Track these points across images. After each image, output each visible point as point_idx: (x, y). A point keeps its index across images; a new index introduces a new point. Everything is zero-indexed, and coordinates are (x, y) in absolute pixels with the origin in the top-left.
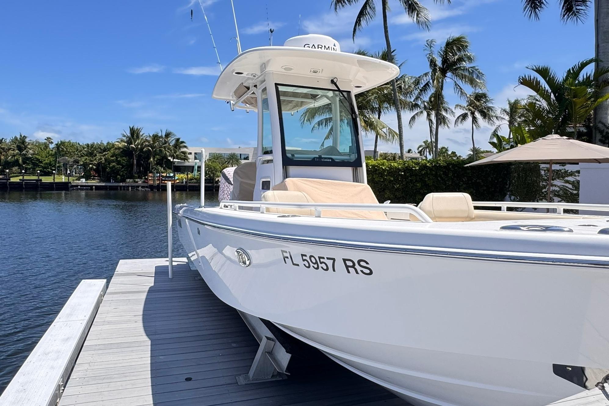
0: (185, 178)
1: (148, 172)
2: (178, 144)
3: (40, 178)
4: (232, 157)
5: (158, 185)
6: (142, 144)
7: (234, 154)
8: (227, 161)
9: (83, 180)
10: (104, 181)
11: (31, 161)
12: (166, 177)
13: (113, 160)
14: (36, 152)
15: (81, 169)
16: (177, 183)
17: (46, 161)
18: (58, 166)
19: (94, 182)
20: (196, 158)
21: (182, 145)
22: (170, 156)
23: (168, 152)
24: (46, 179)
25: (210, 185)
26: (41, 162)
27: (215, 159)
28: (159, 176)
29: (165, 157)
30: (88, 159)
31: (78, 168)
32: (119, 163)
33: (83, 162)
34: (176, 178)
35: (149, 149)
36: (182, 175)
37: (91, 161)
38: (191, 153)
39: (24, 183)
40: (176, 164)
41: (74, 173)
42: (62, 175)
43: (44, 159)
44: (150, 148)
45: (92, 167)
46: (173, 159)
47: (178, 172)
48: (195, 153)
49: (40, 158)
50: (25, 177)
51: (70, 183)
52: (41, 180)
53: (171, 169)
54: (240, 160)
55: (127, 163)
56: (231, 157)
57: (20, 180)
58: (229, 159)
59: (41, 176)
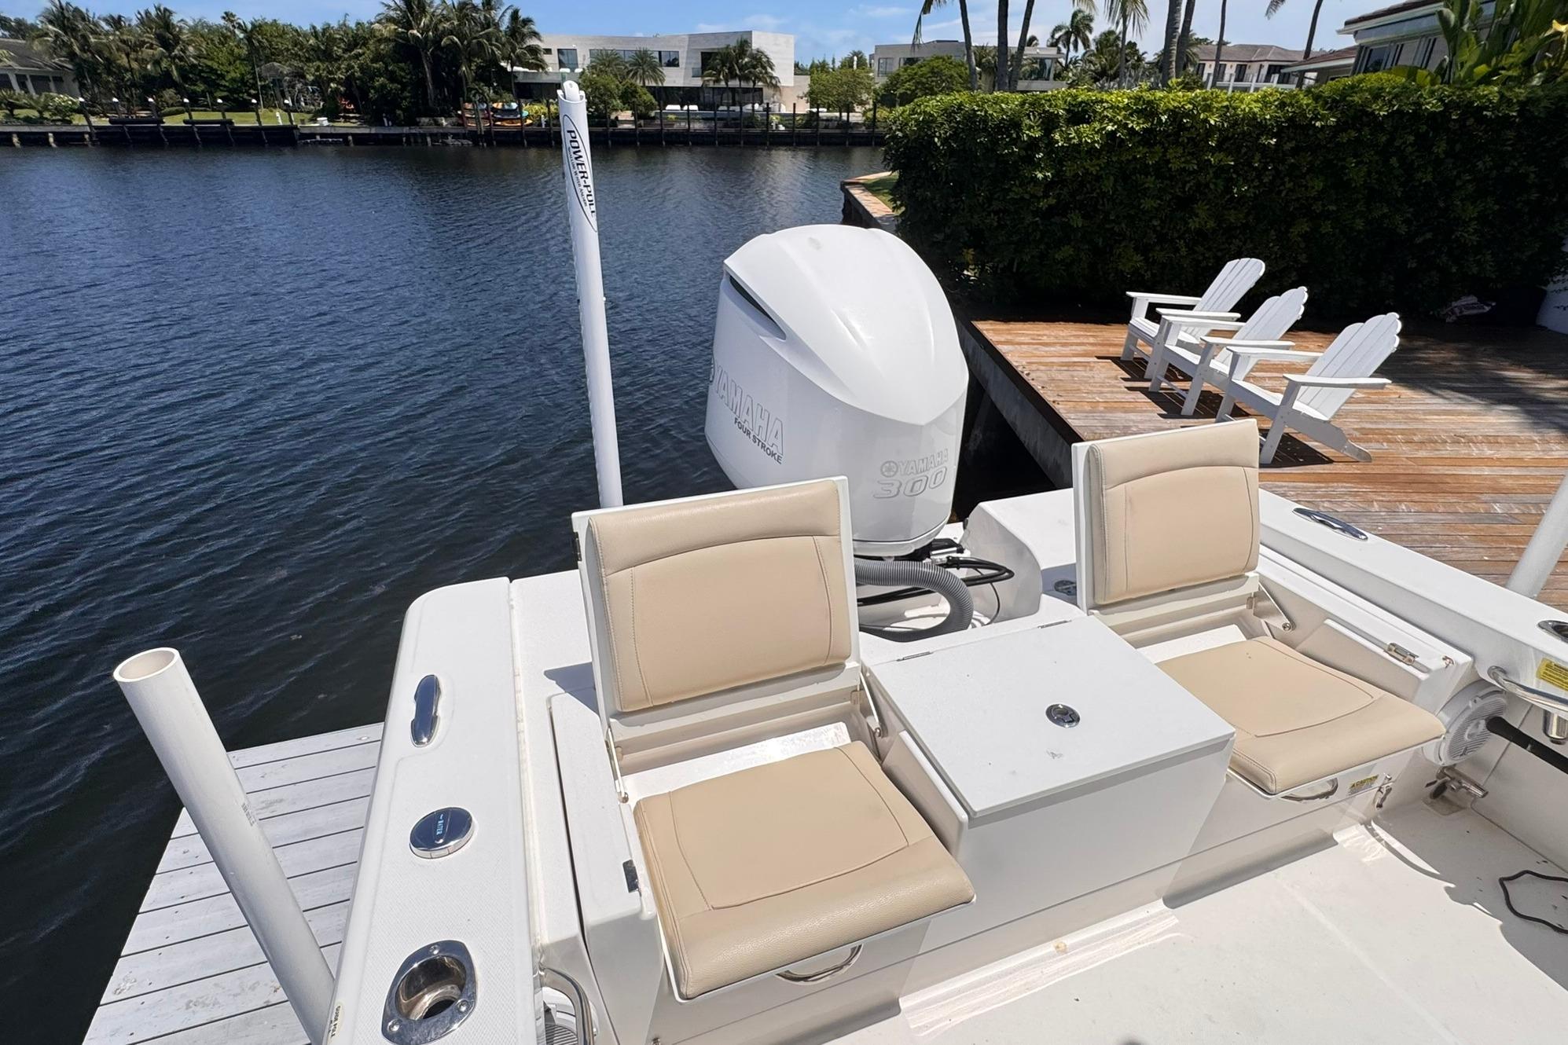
0: (544, 114)
1: (461, 99)
2: (520, 27)
3: (229, 116)
4: (642, 59)
5: (488, 132)
6: (436, 29)
7: (645, 52)
8: (631, 71)
9: (324, 121)
10: (370, 124)
11: (199, 75)
12: (503, 111)
13: (378, 70)
14: (205, 51)
15: (313, 92)
16: (528, 125)
17: (233, 75)
18: (262, 86)
19: (350, 126)
20: (561, 64)
21: (525, 30)
22: (503, 59)
23: (498, 48)
24: (243, 120)
26: (222, 77)
27: (603, 64)
28: (487, 109)
29: (494, 62)
30: (322, 67)
31: (306, 89)
32: (392, 77)
33: (313, 75)
34: (525, 113)
35: (452, 41)
36: (537, 107)
37: (330, 72)
38: (548, 51)
39: (195, 130)
40: (521, 79)
41: (303, 104)
42: (275, 107)
43: (225, 68)
44: (456, 39)
45: (337, 89)
46: (512, 67)
47: (527, 98)
48: (560, 51)
49: (215, 66)
50: (193, 114)
51: (296, 127)
52: (230, 122)
53: (509, 90)
54: (659, 68)
55: (411, 78)
56: (640, 60)
57: (185, 122)
58: (635, 65)
59: (228, 110)
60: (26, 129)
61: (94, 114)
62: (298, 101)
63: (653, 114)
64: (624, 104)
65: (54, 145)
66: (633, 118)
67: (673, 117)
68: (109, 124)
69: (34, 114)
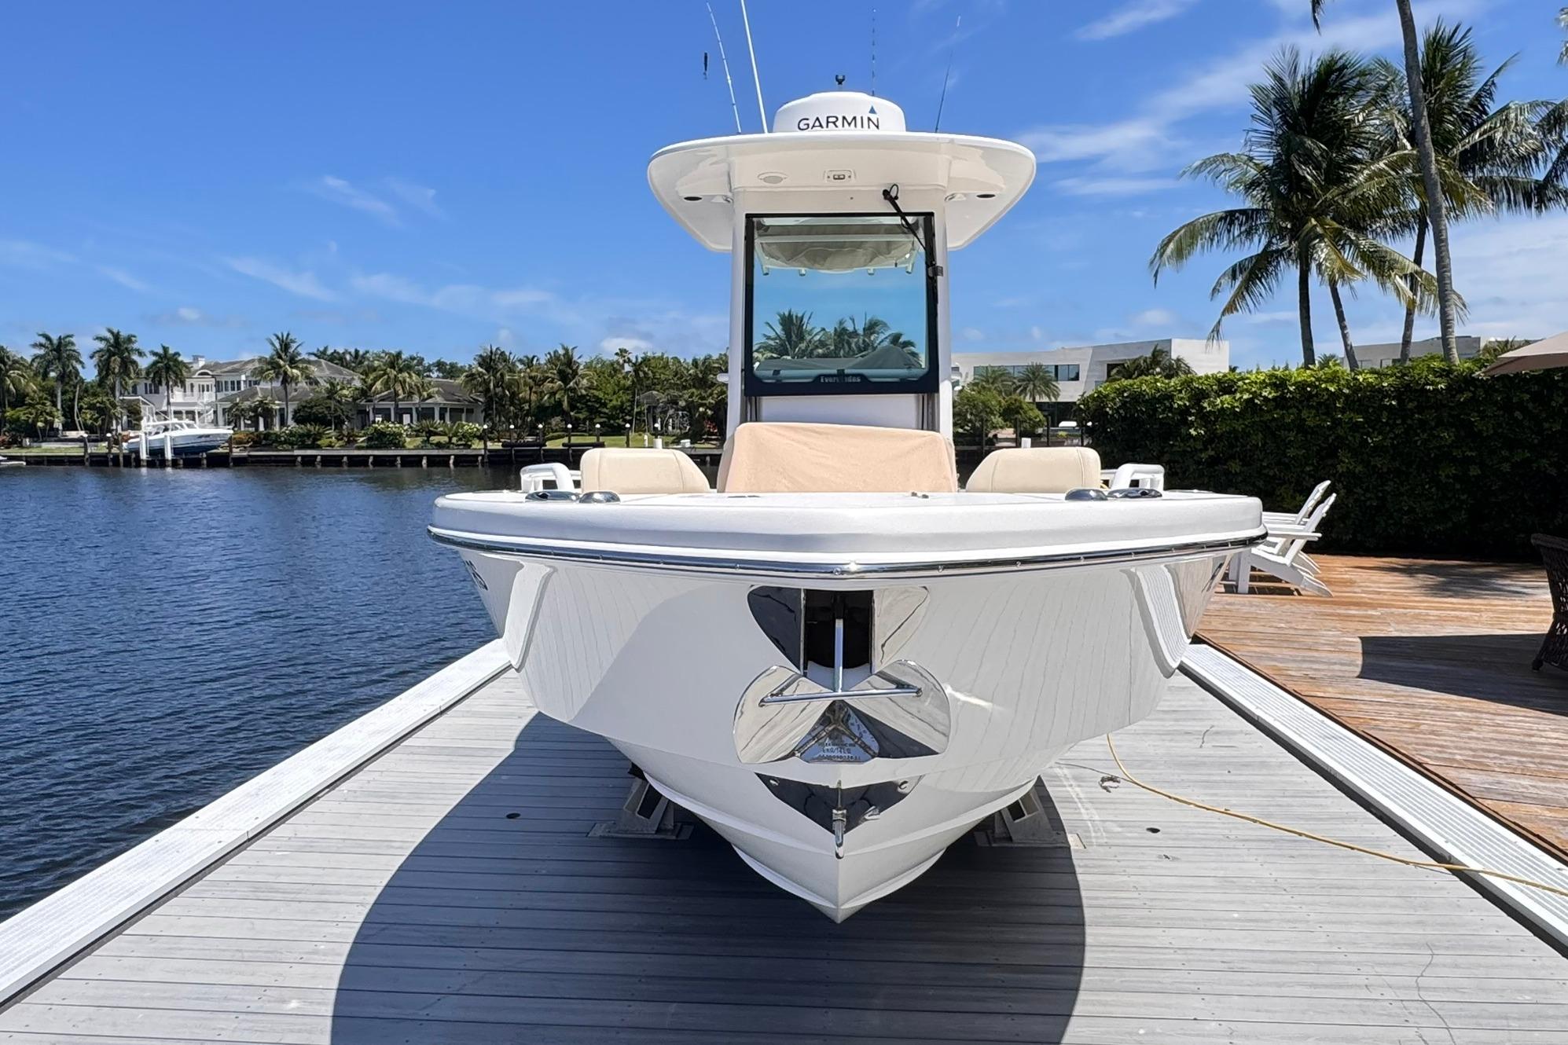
3: (602, 439)
4: (1033, 374)
7: (1039, 366)
8: (1020, 386)
9: (686, 443)
11: (585, 403)
14: (595, 383)
15: (683, 417)
17: (614, 402)
18: (637, 413)
19: (709, 448)
25: (974, 448)
26: (604, 405)
27: (987, 382)
30: (696, 394)
31: (678, 414)
33: (686, 401)
37: (703, 398)
39: (570, 452)
41: (670, 428)
42: (644, 431)
43: (609, 397)
45: (705, 413)
49: (601, 395)
50: (572, 438)
52: (602, 445)
54: (1054, 383)
56: (1031, 376)
57: (564, 445)
58: (1023, 380)
59: (602, 435)
60: (435, 452)
61: (491, 439)
62: (667, 425)
63: (1040, 431)
64: (1005, 421)
65: (452, 466)
66: (1014, 436)
67: (1063, 434)
68: (501, 448)
69: (444, 439)
